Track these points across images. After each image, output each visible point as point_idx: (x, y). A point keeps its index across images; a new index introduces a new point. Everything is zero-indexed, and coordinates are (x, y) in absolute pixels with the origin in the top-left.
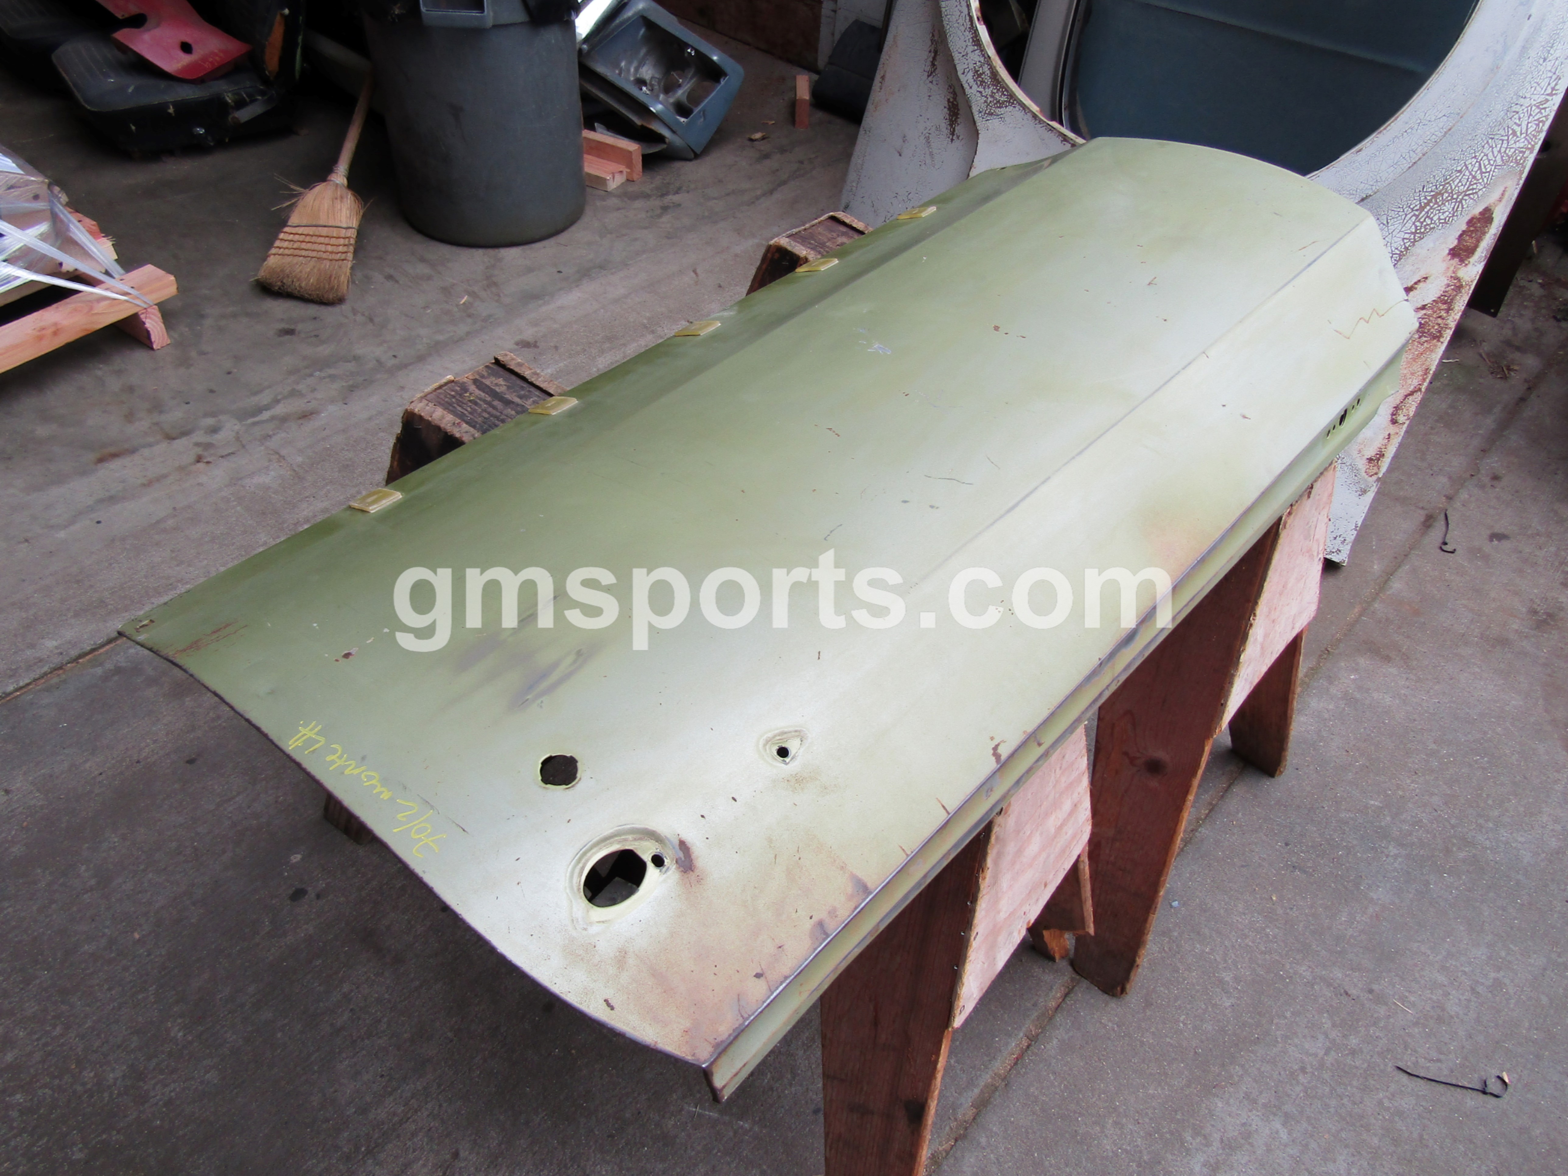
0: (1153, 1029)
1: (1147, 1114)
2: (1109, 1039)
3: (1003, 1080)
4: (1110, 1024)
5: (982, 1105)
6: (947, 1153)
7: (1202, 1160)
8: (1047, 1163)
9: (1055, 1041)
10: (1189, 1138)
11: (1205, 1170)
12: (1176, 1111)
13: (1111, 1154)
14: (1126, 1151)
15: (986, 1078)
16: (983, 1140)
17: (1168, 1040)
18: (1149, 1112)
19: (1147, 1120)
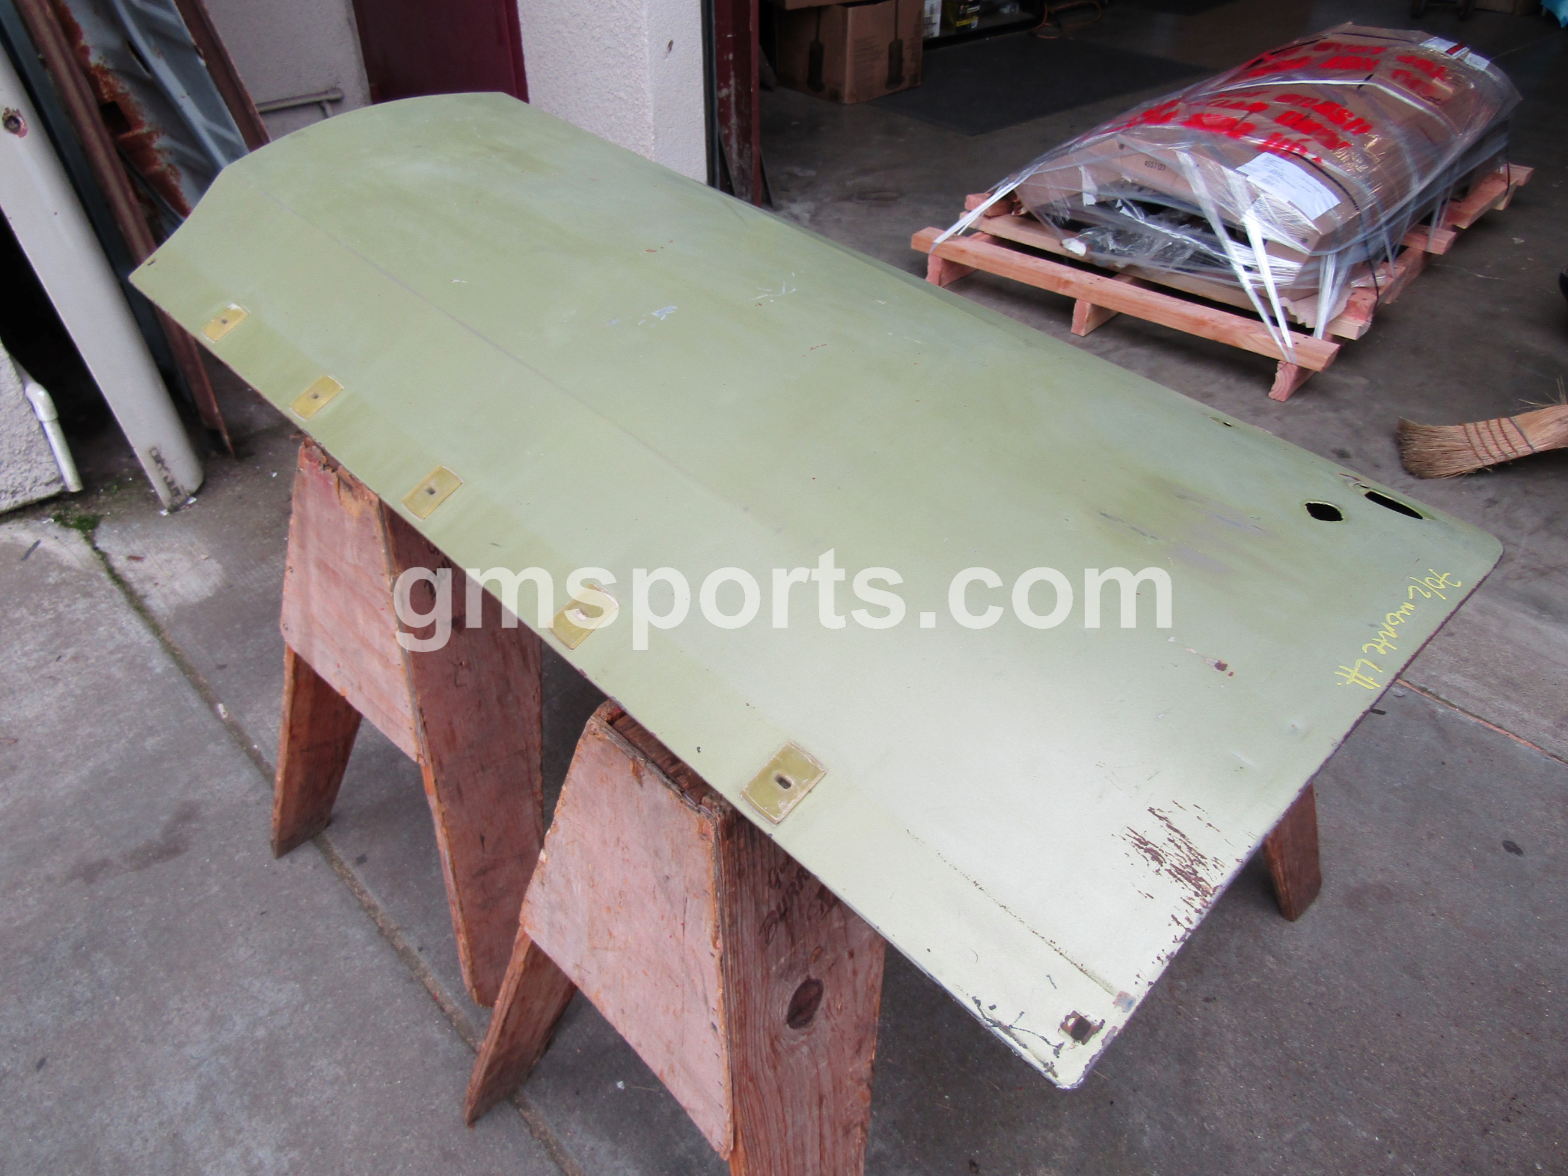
0: (416, 1152)
1: (333, 1114)
2: (423, 1095)
3: (419, 978)
4: (437, 1102)
5: (403, 954)
6: (374, 919)
7: (266, 1162)
8: (329, 1000)
9: (438, 1036)
10: (292, 1155)
11: (255, 1162)
12: (323, 1148)
13: (312, 1064)
14: (308, 1081)
15: (425, 962)
16: (371, 948)
17: (399, 1167)
18: (334, 1118)
19: (328, 1113)
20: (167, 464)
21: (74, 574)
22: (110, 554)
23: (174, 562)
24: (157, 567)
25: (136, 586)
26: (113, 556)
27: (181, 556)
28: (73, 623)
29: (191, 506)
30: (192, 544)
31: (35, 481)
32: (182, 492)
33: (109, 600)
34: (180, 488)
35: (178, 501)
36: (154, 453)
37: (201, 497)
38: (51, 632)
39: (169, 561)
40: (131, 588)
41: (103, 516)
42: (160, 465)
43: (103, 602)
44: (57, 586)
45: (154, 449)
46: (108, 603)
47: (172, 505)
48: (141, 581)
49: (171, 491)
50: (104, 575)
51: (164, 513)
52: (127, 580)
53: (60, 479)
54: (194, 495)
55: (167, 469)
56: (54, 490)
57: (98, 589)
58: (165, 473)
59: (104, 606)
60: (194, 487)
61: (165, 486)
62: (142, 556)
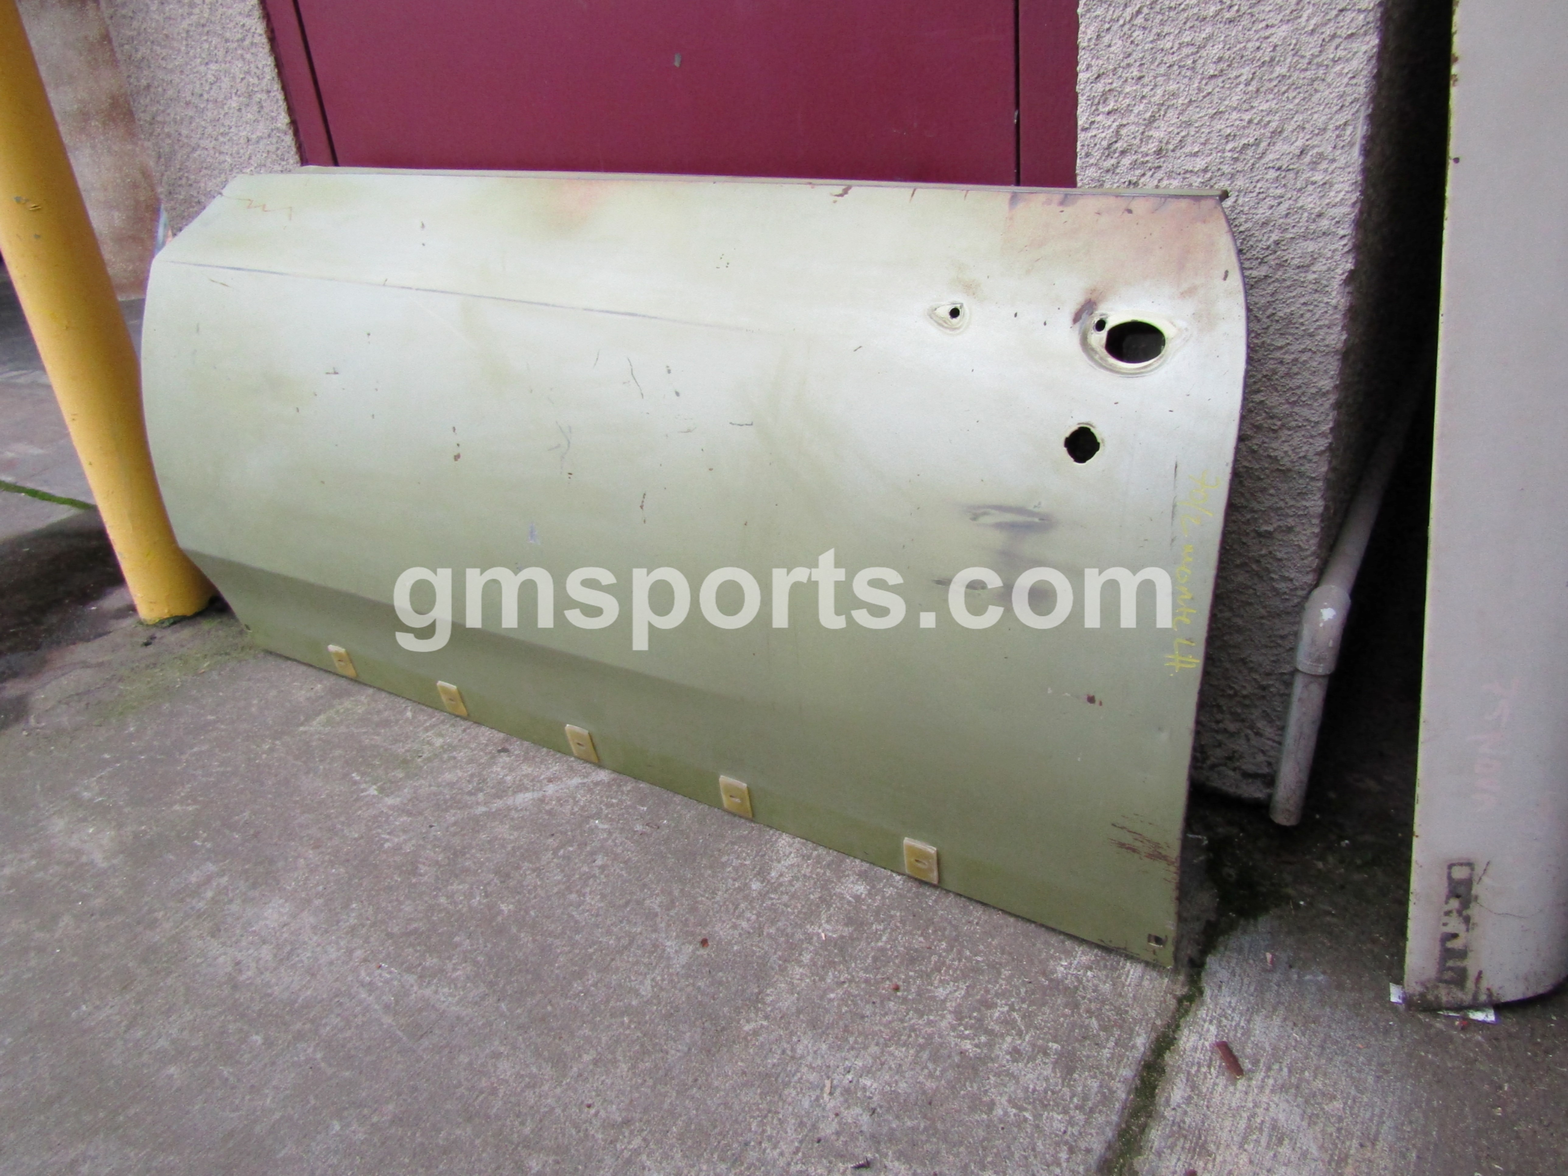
20: (1474, 911)
21: (1106, 987)
22: (1203, 1003)
23: (1285, 1150)
24: (1243, 1124)
25: (1156, 1135)
26: (1202, 1013)
27: (1314, 1150)
28: (976, 1103)
29: (1469, 1025)
30: (1370, 1140)
31: (1230, 758)
32: (1470, 984)
33: (1080, 1117)
34: (1472, 973)
35: (1444, 995)
36: (1459, 873)
37: (1511, 1022)
38: (930, 1084)
39: (1278, 1136)
40: (1143, 1128)
41: (1288, 898)
42: (1455, 904)
43: (1065, 1112)
44: (1057, 985)
45: (1470, 865)
46: (1071, 1123)
47: (1422, 995)
48: (1179, 1131)
49: (1442, 967)
50: (1141, 1042)
51: (1395, 995)
52: (1160, 1100)
53: (1270, 780)
54: (1500, 1008)
55: (1467, 920)
56: (1253, 791)
57: (1095, 1068)
58: (1455, 925)
59: (1056, 1121)
60: (1512, 992)
61: (1437, 951)
62: (1246, 1065)
